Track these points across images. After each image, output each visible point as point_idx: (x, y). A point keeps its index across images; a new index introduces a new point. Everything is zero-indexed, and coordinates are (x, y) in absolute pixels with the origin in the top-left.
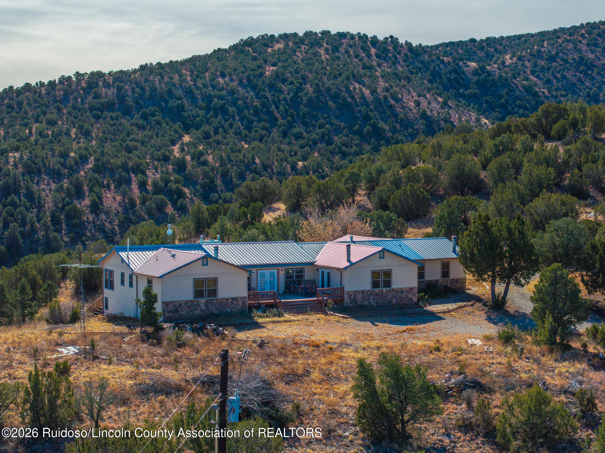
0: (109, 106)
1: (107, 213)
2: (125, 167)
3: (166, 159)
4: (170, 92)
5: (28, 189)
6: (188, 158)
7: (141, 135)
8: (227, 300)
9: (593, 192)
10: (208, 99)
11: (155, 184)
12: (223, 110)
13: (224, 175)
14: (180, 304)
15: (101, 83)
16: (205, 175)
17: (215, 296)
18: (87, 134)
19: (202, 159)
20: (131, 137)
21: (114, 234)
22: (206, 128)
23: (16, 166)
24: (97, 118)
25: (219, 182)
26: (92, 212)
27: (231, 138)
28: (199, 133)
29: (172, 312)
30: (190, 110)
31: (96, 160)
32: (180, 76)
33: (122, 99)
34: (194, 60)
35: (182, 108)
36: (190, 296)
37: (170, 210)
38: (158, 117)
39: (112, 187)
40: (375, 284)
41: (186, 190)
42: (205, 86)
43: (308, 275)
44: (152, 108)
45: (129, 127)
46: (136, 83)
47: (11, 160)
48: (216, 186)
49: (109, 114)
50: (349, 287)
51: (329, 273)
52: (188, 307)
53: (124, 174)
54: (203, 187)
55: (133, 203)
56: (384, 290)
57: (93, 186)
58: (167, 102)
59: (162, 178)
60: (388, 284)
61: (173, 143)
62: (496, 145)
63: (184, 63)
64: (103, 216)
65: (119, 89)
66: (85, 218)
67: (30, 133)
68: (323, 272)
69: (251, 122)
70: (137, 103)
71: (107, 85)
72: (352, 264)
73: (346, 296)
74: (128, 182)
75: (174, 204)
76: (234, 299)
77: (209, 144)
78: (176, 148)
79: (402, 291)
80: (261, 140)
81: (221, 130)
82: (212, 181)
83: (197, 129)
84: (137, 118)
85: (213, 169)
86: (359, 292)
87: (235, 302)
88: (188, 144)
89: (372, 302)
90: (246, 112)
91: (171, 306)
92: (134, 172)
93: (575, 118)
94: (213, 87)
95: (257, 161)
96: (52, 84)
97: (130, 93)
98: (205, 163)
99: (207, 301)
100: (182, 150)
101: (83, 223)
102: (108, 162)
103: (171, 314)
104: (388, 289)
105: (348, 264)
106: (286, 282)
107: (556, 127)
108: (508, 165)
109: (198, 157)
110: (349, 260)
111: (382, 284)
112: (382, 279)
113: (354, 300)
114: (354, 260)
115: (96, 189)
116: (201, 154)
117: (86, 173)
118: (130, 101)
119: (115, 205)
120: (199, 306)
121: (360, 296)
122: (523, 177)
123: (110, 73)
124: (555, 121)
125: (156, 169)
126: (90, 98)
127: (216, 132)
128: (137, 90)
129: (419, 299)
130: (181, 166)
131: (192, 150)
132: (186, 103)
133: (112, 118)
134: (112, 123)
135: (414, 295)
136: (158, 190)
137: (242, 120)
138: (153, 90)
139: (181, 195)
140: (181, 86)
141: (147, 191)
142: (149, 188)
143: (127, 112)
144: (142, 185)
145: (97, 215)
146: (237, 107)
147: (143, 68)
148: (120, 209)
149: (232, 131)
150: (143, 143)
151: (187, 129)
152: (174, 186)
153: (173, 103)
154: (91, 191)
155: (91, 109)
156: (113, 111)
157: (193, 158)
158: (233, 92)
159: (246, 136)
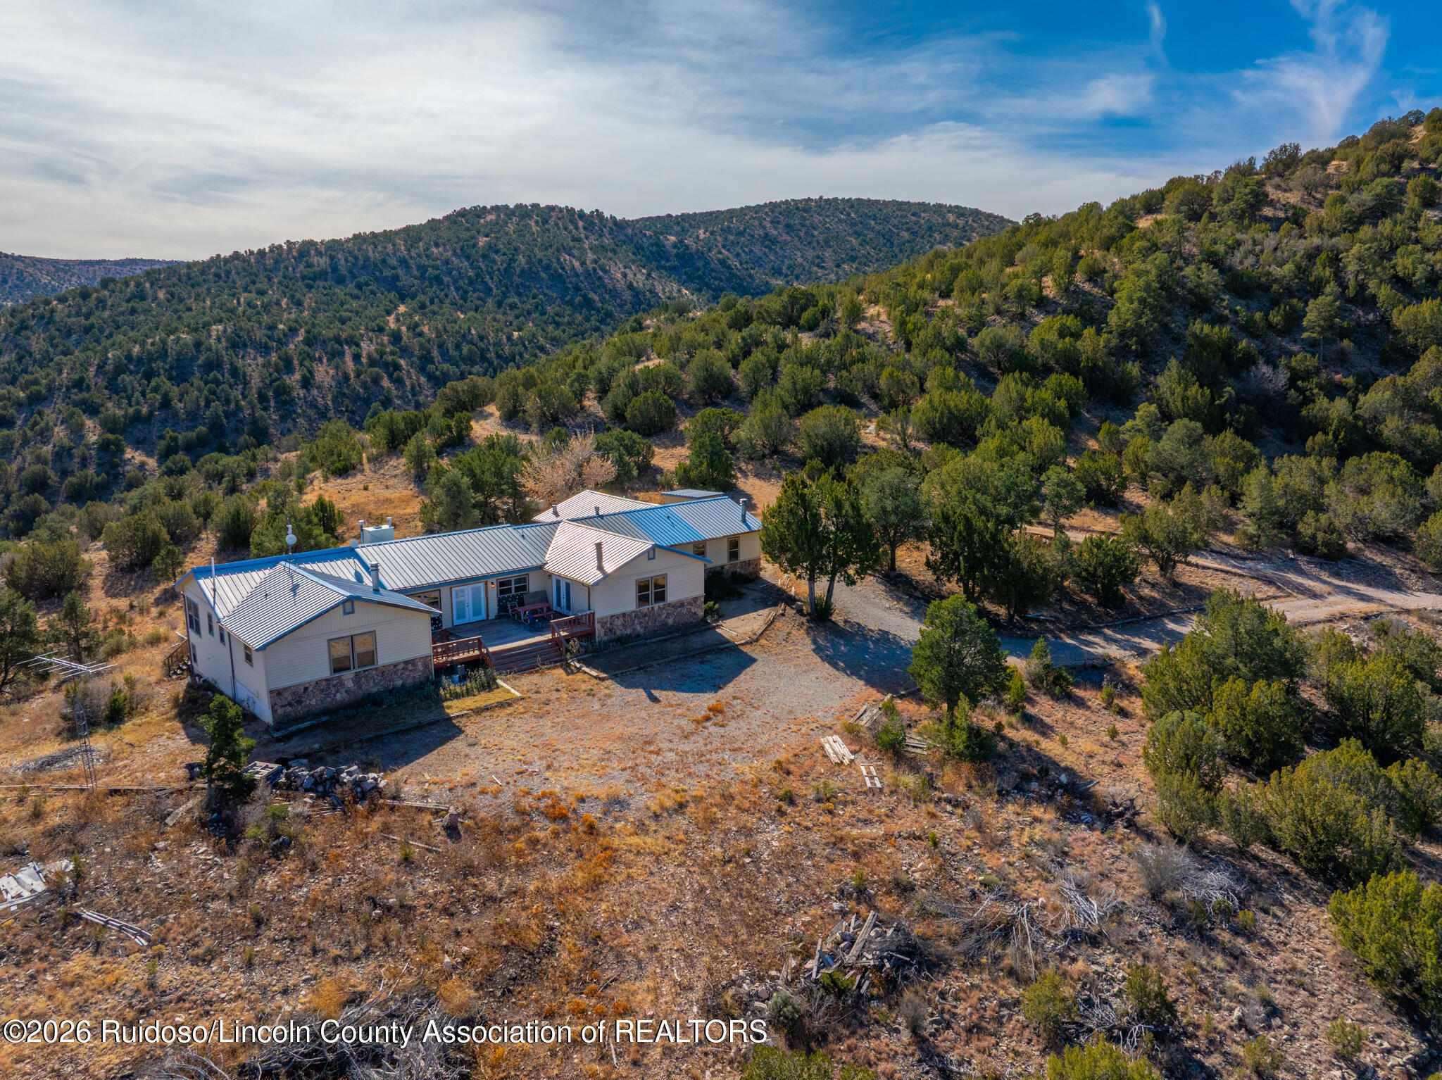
0: (322, 275)
1: (319, 388)
2: (337, 340)
3: (381, 330)
4: (384, 261)
5: (232, 364)
6: (404, 329)
7: (354, 304)
8: (395, 666)
10: (422, 269)
11: (370, 357)
12: (438, 279)
13: (441, 346)
15: (313, 252)
16: (421, 346)
17: (373, 663)
18: (299, 303)
19: (418, 330)
20: (345, 307)
21: (327, 409)
22: (421, 297)
23: (219, 339)
24: (309, 287)
25: (435, 353)
26: (303, 387)
27: (446, 308)
28: (414, 303)
30: (405, 280)
31: (308, 332)
32: (394, 245)
33: (335, 269)
34: (408, 230)
35: (396, 278)
36: (324, 672)
37: (386, 383)
38: (373, 287)
39: (325, 360)
40: (643, 599)
41: (402, 362)
42: (419, 255)
43: (534, 585)
44: (366, 278)
45: (343, 297)
46: (349, 252)
47: (214, 334)
48: (432, 358)
49: (321, 284)
50: (603, 610)
52: (322, 690)
53: (337, 346)
54: (420, 358)
55: (347, 377)
56: (656, 606)
57: (304, 359)
58: (381, 272)
59: (377, 350)
60: (661, 596)
61: (389, 313)
62: (743, 338)
63: (397, 233)
64: (315, 392)
65: (332, 258)
66: (295, 394)
67: (239, 302)
68: (558, 582)
69: (466, 292)
70: (351, 272)
71: (320, 254)
72: (606, 576)
73: (598, 626)
74: (341, 354)
75: (390, 376)
76: (406, 663)
77: (424, 314)
78: (391, 319)
79: (682, 605)
80: (476, 310)
81: (436, 300)
82: (429, 353)
83: (413, 299)
84: (351, 288)
85: (429, 341)
86: (617, 616)
87: (410, 667)
88: (403, 315)
89: (638, 628)
90: (461, 283)
91: (286, 694)
92: (347, 343)
93: (825, 305)
94: (427, 256)
95: (473, 332)
96: (261, 253)
97: (342, 262)
98: (421, 334)
99: (357, 674)
100: (398, 320)
101: (293, 400)
102: (320, 333)
103: (288, 709)
104: (661, 604)
105: (600, 576)
106: (499, 600)
107: (806, 316)
108: (763, 365)
109: (413, 327)
110: (600, 568)
111: (652, 597)
112: (652, 592)
113: (611, 630)
114: (610, 568)
115: (307, 363)
116: (416, 325)
117: (295, 346)
118: (343, 270)
119: (328, 379)
120: (342, 684)
121: (619, 622)
123: (322, 242)
124: (803, 309)
125: (371, 340)
126: (301, 267)
127: (432, 302)
128: (350, 259)
129: (707, 612)
130: (396, 337)
131: (407, 322)
132: (400, 272)
133: (325, 288)
134: (325, 292)
135: (699, 607)
136: (373, 362)
137: (457, 289)
138: (367, 259)
139: (397, 367)
140: (395, 254)
141: (361, 363)
142: (364, 360)
143: (340, 281)
144: (357, 357)
145: (308, 390)
146: (452, 278)
147: (356, 237)
148: (333, 384)
149: (448, 301)
150: (357, 313)
151: (402, 299)
152: (390, 358)
153: (388, 273)
154: (301, 365)
155: (303, 278)
156: (326, 280)
157: (408, 329)
158: (447, 262)
159: (462, 306)
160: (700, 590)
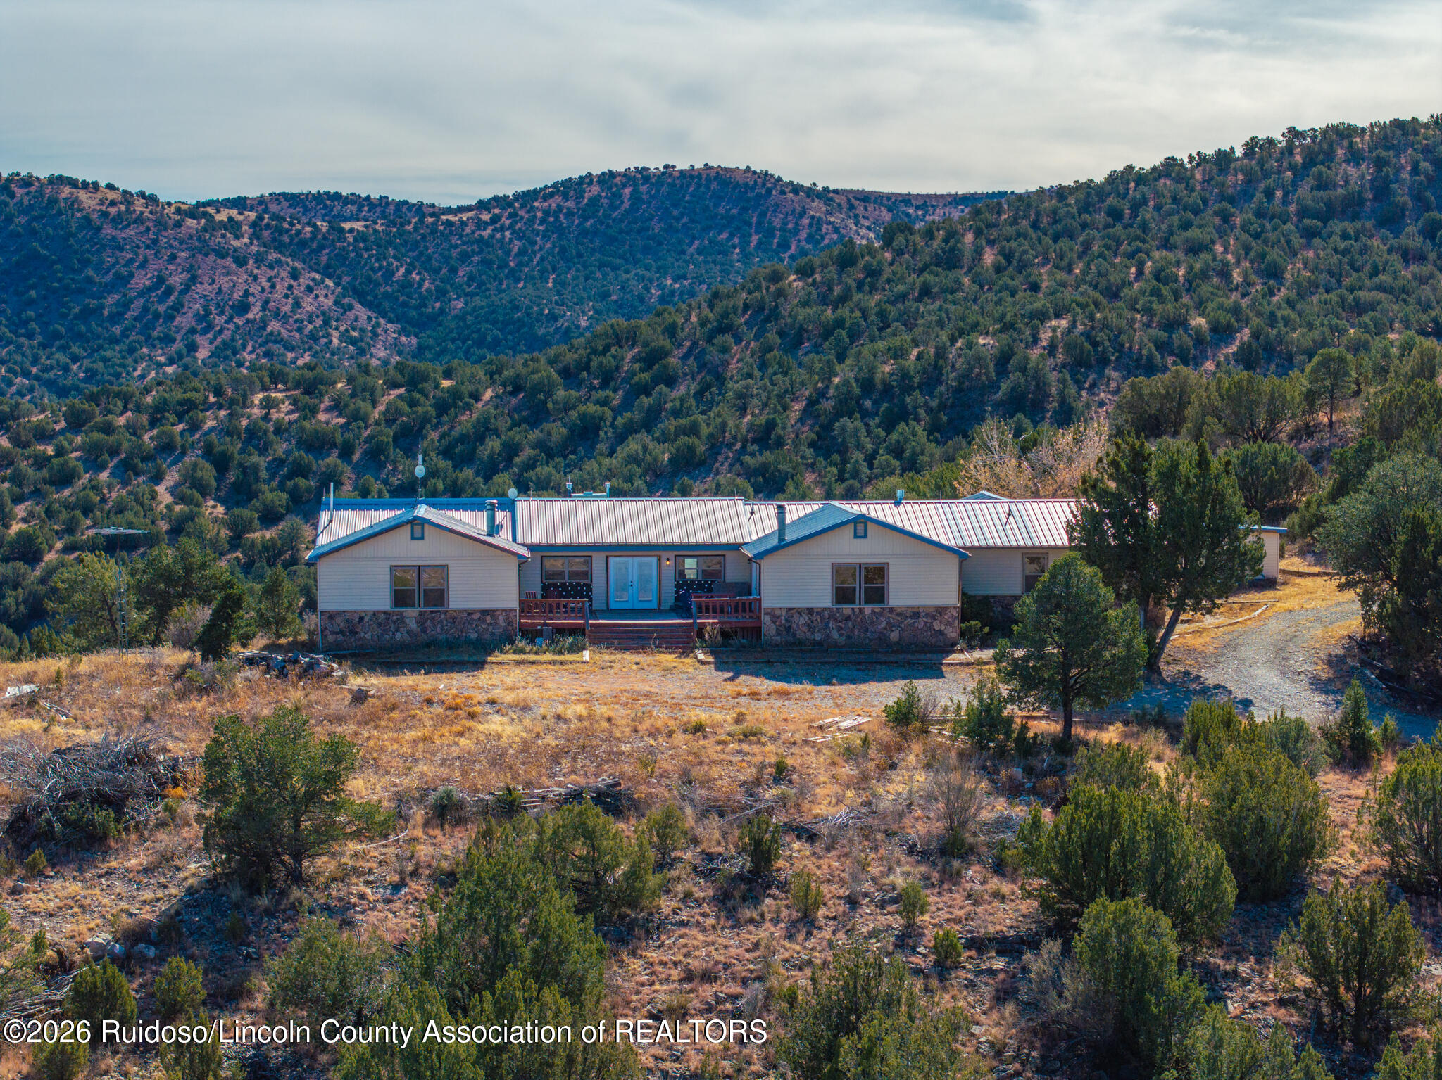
0: (1351, 206)
7: (1403, 273)
8: (470, 613)
14: (361, 619)
15: (1340, 153)
17: (443, 605)
18: (1274, 273)
20: (1378, 279)
24: (1310, 234)
29: (342, 632)
33: (1382, 190)
36: (383, 602)
40: (843, 596)
43: (731, 572)
45: (1382, 257)
46: (1428, 151)
47: (1045, 336)
49: (1341, 226)
50: (775, 598)
52: (379, 625)
56: (868, 609)
60: (877, 596)
65: (1382, 165)
70: (1418, 198)
71: (1355, 157)
73: (765, 619)
76: (485, 612)
79: (916, 614)
84: (1411, 236)
86: (800, 612)
87: (488, 619)
89: (835, 635)
91: (339, 620)
96: (1223, 159)
97: (1405, 174)
99: (422, 614)
103: (340, 637)
104: (877, 608)
106: (678, 586)
110: (782, 539)
112: (859, 585)
114: (791, 535)
117: (1218, 365)
118: (1402, 197)
120: (403, 622)
121: (803, 620)
126: (1304, 191)
128: (1425, 166)
133: (1345, 236)
134: (1342, 245)
135: (950, 623)
143: (1389, 219)
150: (1400, 294)
155: (1303, 213)
156: (1354, 218)
160: (951, 599)
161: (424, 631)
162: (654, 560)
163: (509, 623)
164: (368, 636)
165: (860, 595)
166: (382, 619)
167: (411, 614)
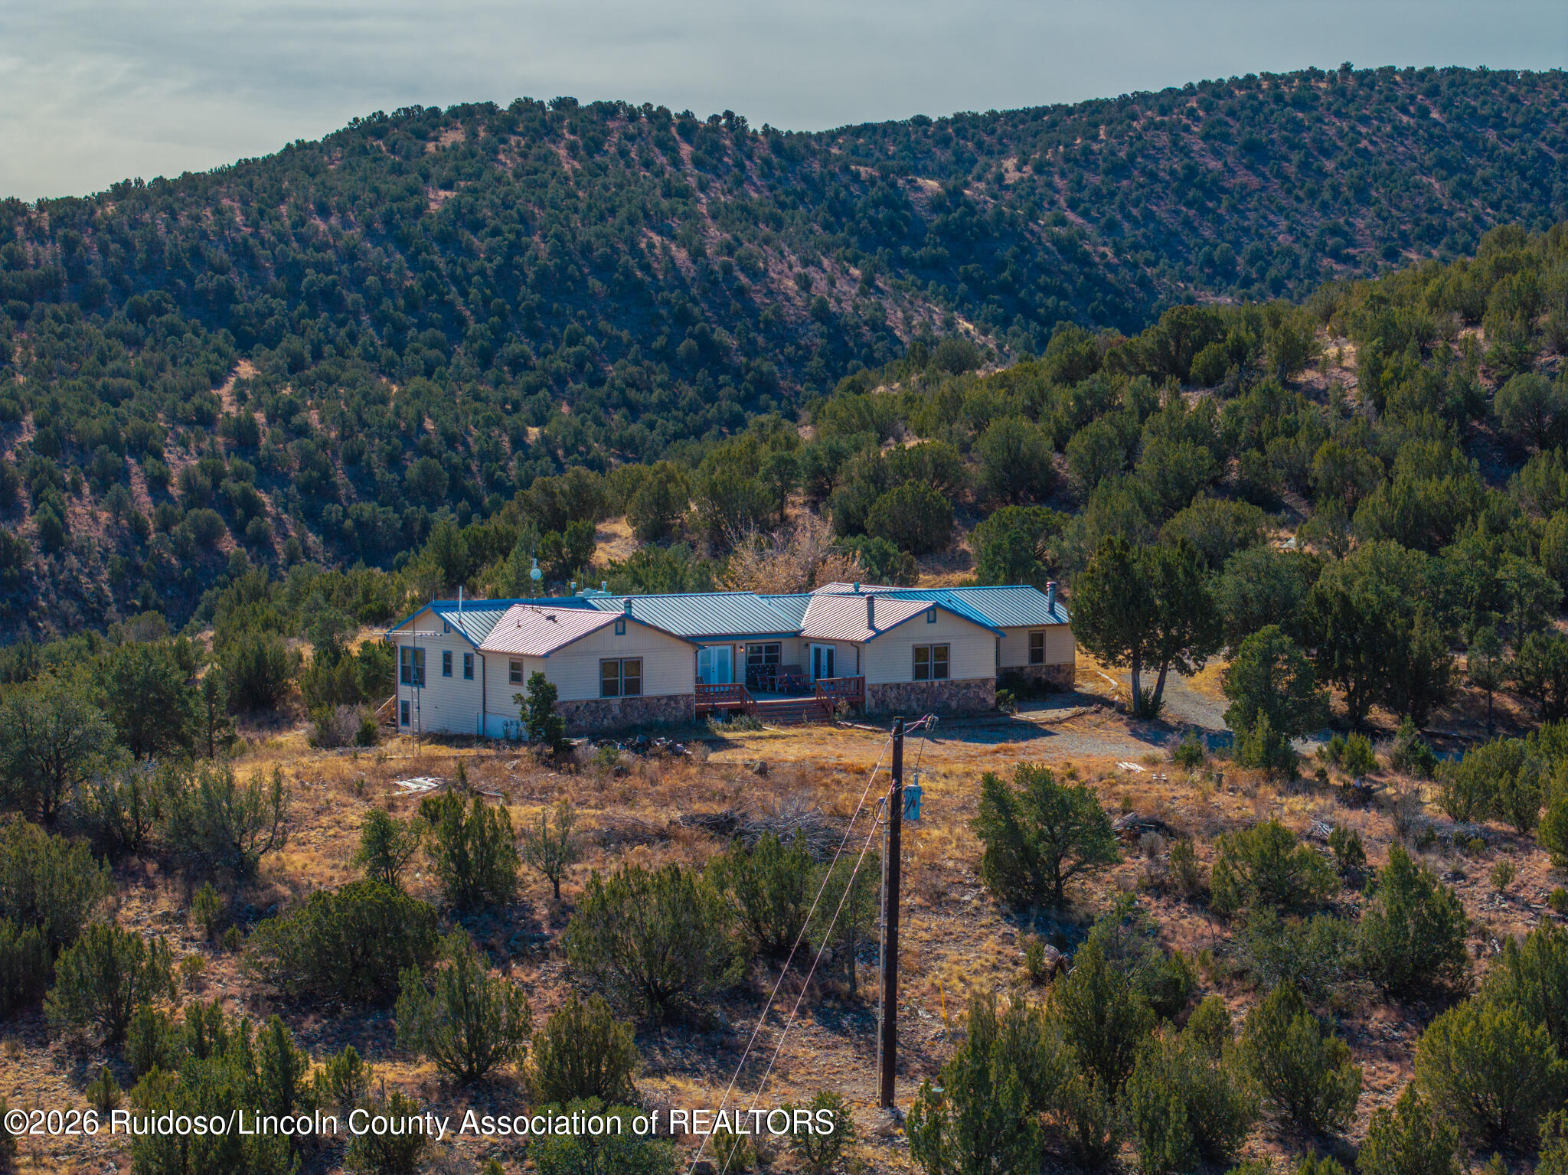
0: (46, 288)
1: (80, 552)
2: (111, 439)
3: (205, 420)
4: (196, 254)
6: (260, 417)
7: (134, 361)
8: (659, 700)
9: (1290, 499)
10: (292, 270)
11: (188, 483)
12: (329, 298)
13: (353, 460)
14: (578, 708)
15: (20, 230)
16: (307, 460)
17: (638, 692)
18: (1, 358)
19: (296, 420)
20: (112, 366)
21: (104, 604)
22: (293, 342)
24: (20, 317)
25: (340, 477)
26: (46, 550)
27: (355, 368)
28: (277, 357)
30: (249, 301)
31: (40, 424)
32: (218, 212)
33: (77, 270)
34: (245, 169)
35: (227, 294)
36: (594, 692)
37: (228, 544)
38: (173, 317)
39: (86, 490)
40: (920, 672)
41: (265, 498)
42: (282, 238)
43: (788, 655)
44: (156, 294)
45: (104, 342)
46: (110, 230)
48: (334, 486)
49: (49, 309)
50: (874, 676)
51: (830, 653)
52: (592, 713)
53: (112, 456)
54: (304, 489)
55: (139, 530)
56: (936, 682)
57: (42, 487)
58: (190, 280)
59: (203, 467)
60: (942, 671)
61: (217, 381)
62: (1078, 399)
63: (221, 176)
64: (73, 561)
65: (70, 245)
66: (30, 566)
68: (818, 651)
69: (400, 329)
70: (116, 281)
71: (38, 236)
72: (879, 633)
73: (868, 694)
74: (123, 476)
75: (239, 531)
76: (670, 698)
77: (304, 383)
78: (226, 392)
79: (968, 685)
80: (428, 373)
81: (328, 349)
82: (326, 475)
83: (271, 344)
84: (119, 319)
85: (324, 444)
86: (891, 687)
87: (673, 704)
88: (255, 385)
89: (915, 705)
90: (387, 304)
91: (560, 710)
92: (133, 453)
93: (1238, 339)
94: (303, 240)
95: (429, 425)
97: (95, 255)
98: (303, 431)
99: (624, 701)
100: (241, 398)
101: (27, 577)
102: (70, 428)
104: (943, 680)
105: (872, 633)
106: (748, 670)
107: (1200, 358)
108: (1110, 441)
109: (284, 415)
110: (871, 626)
112: (931, 663)
113: (883, 702)
114: (881, 624)
115: (52, 494)
116: (292, 409)
117: (18, 454)
118: (97, 274)
119: (98, 534)
120: (610, 710)
121: (893, 694)
122: (1145, 465)
123: (42, 205)
124: (1198, 347)
125: (184, 444)
127: (317, 355)
128: (114, 247)
129: (998, 701)
130: (244, 439)
131: (268, 399)
132: (237, 280)
133: (56, 317)
134: (59, 330)
135: (989, 692)
136: (195, 495)
137: (379, 322)
138: (154, 247)
139: (253, 508)
140: (221, 235)
141: (170, 499)
142: (175, 491)
143: (91, 303)
144: (158, 485)
145: (60, 558)
146: (366, 293)
147: (121, 191)
148: (111, 544)
149: (356, 351)
150: (142, 380)
151: (245, 345)
152: (235, 488)
153: (205, 281)
154: (37, 499)
155: (4, 294)
156: (57, 300)
157: (271, 419)
158: (351, 255)
159: (391, 363)
160: (989, 671)
161: (625, 717)
162: (729, 648)
163: (688, 706)
164: (583, 723)
165: (931, 670)
166: (594, 708)
167: (616, 701)
